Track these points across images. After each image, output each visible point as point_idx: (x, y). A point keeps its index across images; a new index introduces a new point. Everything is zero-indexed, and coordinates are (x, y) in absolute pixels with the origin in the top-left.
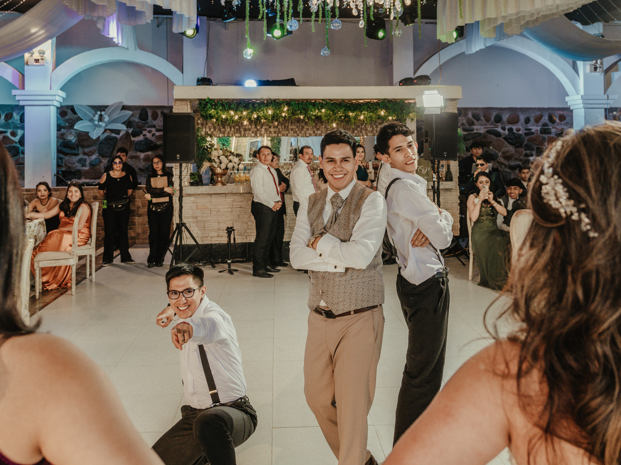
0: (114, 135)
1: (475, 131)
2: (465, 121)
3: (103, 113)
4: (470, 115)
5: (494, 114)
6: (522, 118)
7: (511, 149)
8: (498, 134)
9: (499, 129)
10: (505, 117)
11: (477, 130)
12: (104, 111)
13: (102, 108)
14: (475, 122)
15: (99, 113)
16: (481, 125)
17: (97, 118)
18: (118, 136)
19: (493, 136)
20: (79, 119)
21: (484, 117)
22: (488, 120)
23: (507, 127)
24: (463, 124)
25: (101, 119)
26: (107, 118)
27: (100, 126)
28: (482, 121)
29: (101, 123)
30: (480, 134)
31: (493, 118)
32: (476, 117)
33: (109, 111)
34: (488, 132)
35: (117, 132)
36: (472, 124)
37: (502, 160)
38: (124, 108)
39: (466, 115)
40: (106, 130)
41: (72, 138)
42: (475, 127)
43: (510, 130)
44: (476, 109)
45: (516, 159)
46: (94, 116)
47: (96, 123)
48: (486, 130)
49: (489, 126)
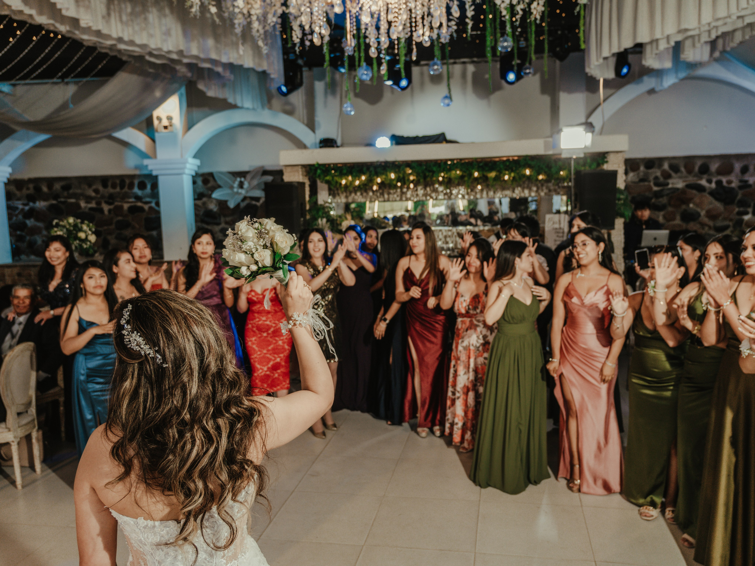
0: (254, 202)
1: (670, 186)
2: (659, 174)
3: (243, 179)
4: (666, 166)
5: (699, 163)
6: (738, 166)
7: (719, 206)
8: (701, 189)
9: (704, 182)
10: (714, 167)
11: (673, 184)
12: (245, 177)
13: (243, 174)
14: (673, 174)
15: (238, 179)
16: (680, 178)
17: (236, 184)
18: (258, 204)
19: (694, 192)
20: (219, 187)
21: (685, 167)
22: (690, 171)
23: (714, 180)
24: (656, 178)
25: (241, 185)
26: (246, 185)
27: (240, 194)
28: (682, 172)
29: (240, 191)
30: (678, 189)
31: (697, 169)
32: (675, 168)
33: (249, 177)
34: (689, 186)
35: (257, 199)
36: (669, 176)
37: (706, 220)
38: (265, 172)
39: (660, 166)
40: (245, 198)
41: (213, 207)
42: (670, 181)
43: (719, 183)
44: (674, 158)
45: (725, 219)
46: (234, 182)
47: (235, 190)
48: (684, 184)
49: (691, 179)
